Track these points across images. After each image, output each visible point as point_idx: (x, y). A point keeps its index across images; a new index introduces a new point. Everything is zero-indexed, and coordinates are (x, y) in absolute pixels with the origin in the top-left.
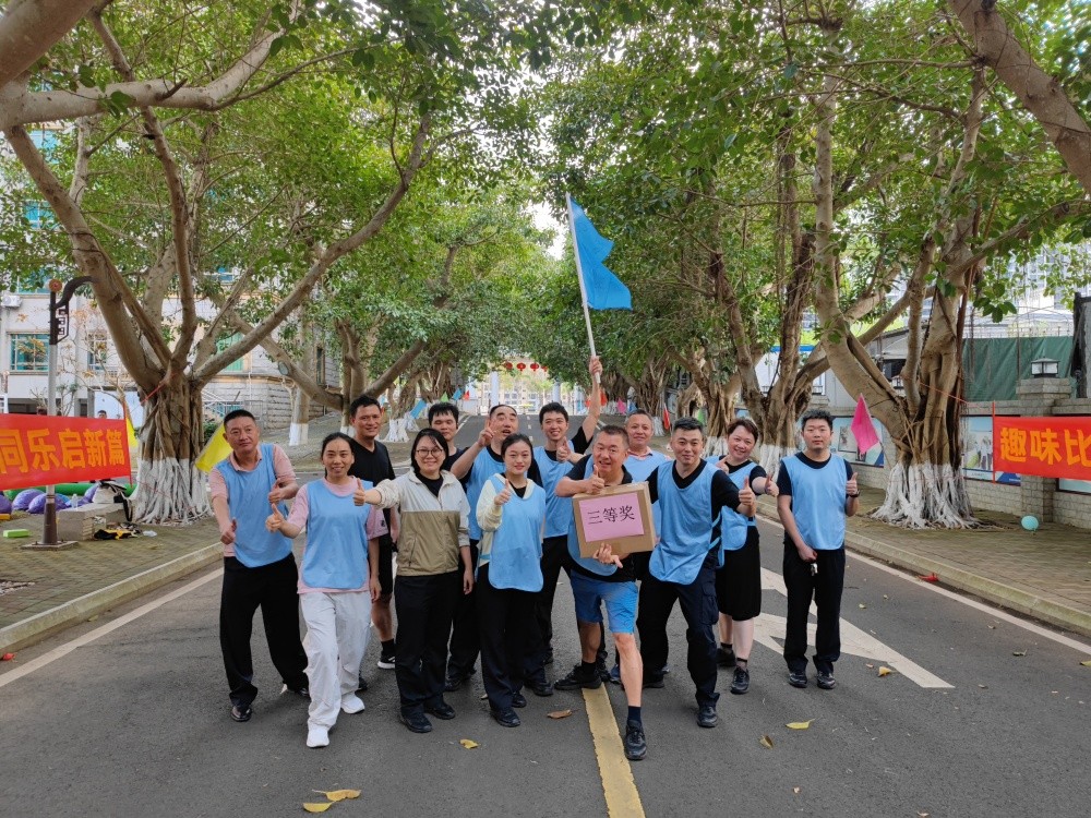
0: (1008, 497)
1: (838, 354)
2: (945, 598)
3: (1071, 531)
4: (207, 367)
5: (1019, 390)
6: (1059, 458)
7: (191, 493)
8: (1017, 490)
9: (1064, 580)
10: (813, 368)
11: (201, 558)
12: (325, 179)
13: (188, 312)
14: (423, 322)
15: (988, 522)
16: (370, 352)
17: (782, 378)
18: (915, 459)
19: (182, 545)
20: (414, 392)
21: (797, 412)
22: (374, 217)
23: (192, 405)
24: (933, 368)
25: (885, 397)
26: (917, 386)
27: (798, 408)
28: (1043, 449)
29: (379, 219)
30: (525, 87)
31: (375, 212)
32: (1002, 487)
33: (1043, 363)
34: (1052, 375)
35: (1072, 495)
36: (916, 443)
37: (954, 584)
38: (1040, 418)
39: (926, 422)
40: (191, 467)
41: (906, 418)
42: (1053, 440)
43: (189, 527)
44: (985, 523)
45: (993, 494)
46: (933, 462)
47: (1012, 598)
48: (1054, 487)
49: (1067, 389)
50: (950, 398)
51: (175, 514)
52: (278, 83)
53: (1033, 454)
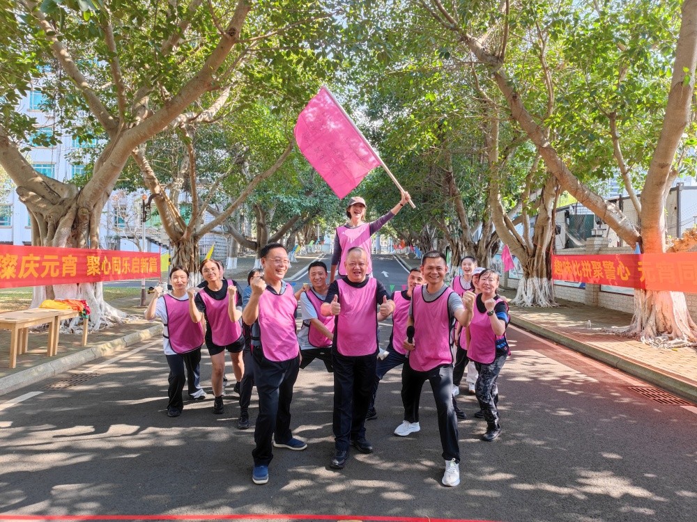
0: (582, 295)
1: (499, 225)
4: (202, 230)
8: (586, 291)
14: (299, 204)
15: (566, 305)
16: (271, 219)
17: (484, 236)
18: (530, 275)
21: (493, 253)
24: (540, 232)
25: (520, 246)
33: (596, 230)
34: (600, 236)
35: (605, 293)
36: (531, 268)
39: (536, 258)
41: (528, 257)
44: (563, 306)
45: (577, 294)
46: (538, 276)
48: (598, 289)
49: (606, 243)
50: (547, 248)
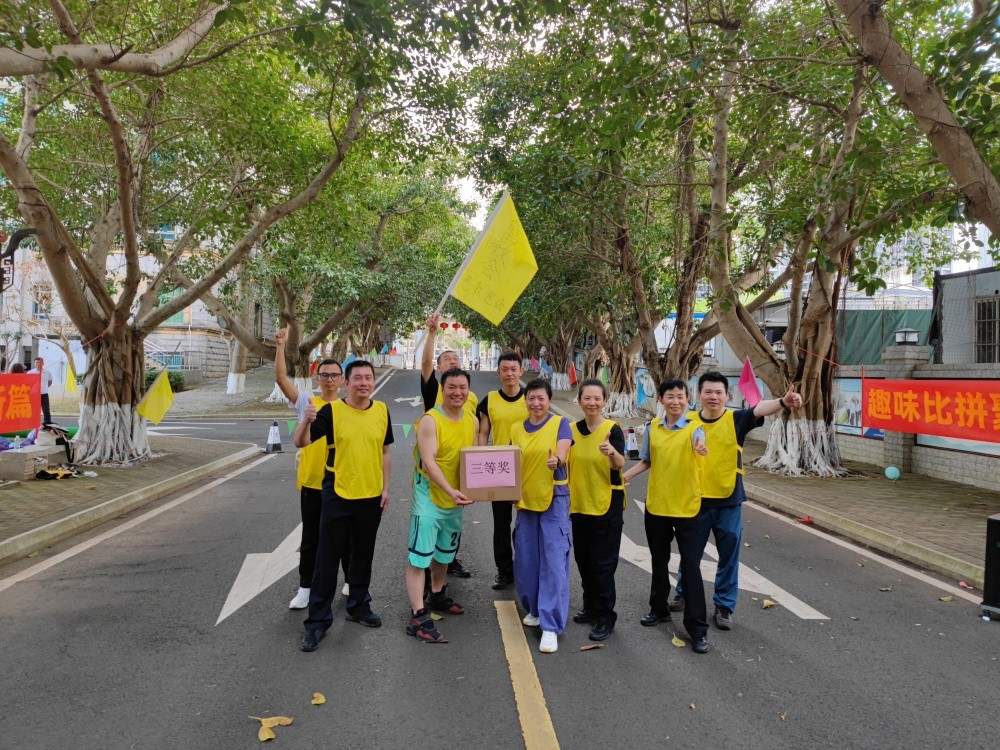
0: (873, 450)
1: (728, 321)
2: (819, 538)
3: (927, 481)
4: (150, 318)
5: (884, 356)
6: (918, 417)
7: (131, 436)
8: (881, 443)
9: (923, 524)
10: (706, 333)
11: (141, 498)
12: (265, 146)
13: (132, 266)
14: (355, 282)
15: (854, 472)
16: (305, 309)
17: (678, 341)
18: (792, 415)
19: (122, 485)
20: (346, 347)
21: (690, 372)
22: (312, 184)
23: (134, 353)
24: (810, 335)
25: (768, 360)
26: (796, 350)
27: (691, 367)
28: (905, 408)
29: (316, 186)
30: (454, 70)
31: (312, 179)
32: (867, 441)
33: (906, 332)
34: (913, 343)
35: (929, 449)
37: (827, 526)
38: (902, 380)
39: (803, 382)
40: (132, 412)
41: (785, 379)
42: (914, 401)
43: (129, 469)
44: (853, 472)
45: (860, 447)
46: (808, 418)
47: (878, 540)
48: (913, 442)
49: (925, 356)
50: (824, 361)
51: (116, 456)
52: (221, 53)
53: (897, 412)
